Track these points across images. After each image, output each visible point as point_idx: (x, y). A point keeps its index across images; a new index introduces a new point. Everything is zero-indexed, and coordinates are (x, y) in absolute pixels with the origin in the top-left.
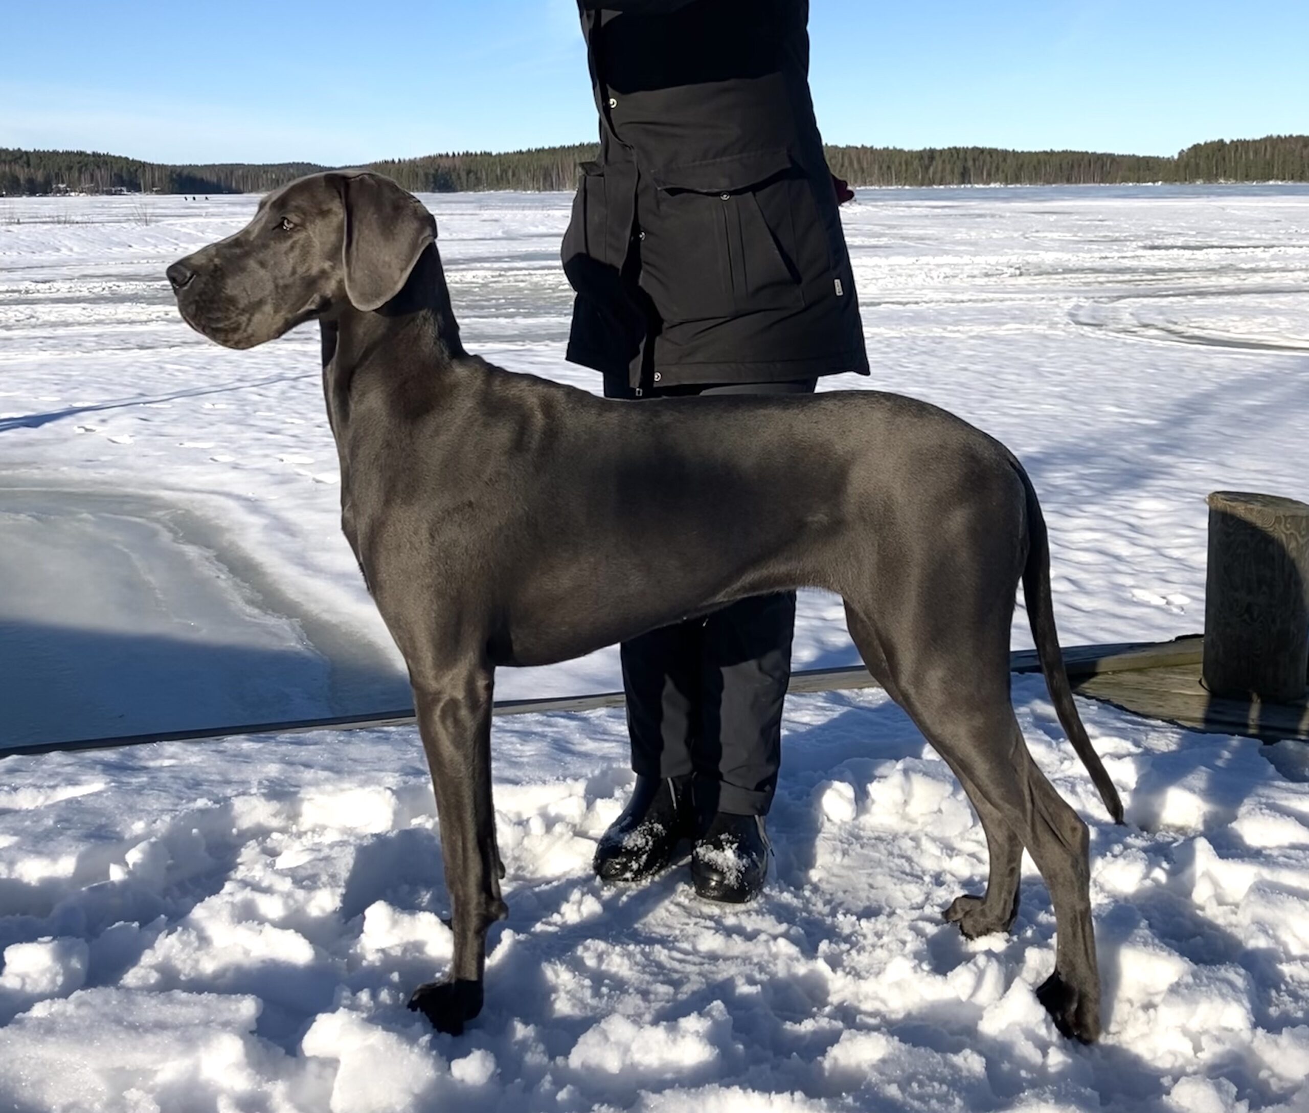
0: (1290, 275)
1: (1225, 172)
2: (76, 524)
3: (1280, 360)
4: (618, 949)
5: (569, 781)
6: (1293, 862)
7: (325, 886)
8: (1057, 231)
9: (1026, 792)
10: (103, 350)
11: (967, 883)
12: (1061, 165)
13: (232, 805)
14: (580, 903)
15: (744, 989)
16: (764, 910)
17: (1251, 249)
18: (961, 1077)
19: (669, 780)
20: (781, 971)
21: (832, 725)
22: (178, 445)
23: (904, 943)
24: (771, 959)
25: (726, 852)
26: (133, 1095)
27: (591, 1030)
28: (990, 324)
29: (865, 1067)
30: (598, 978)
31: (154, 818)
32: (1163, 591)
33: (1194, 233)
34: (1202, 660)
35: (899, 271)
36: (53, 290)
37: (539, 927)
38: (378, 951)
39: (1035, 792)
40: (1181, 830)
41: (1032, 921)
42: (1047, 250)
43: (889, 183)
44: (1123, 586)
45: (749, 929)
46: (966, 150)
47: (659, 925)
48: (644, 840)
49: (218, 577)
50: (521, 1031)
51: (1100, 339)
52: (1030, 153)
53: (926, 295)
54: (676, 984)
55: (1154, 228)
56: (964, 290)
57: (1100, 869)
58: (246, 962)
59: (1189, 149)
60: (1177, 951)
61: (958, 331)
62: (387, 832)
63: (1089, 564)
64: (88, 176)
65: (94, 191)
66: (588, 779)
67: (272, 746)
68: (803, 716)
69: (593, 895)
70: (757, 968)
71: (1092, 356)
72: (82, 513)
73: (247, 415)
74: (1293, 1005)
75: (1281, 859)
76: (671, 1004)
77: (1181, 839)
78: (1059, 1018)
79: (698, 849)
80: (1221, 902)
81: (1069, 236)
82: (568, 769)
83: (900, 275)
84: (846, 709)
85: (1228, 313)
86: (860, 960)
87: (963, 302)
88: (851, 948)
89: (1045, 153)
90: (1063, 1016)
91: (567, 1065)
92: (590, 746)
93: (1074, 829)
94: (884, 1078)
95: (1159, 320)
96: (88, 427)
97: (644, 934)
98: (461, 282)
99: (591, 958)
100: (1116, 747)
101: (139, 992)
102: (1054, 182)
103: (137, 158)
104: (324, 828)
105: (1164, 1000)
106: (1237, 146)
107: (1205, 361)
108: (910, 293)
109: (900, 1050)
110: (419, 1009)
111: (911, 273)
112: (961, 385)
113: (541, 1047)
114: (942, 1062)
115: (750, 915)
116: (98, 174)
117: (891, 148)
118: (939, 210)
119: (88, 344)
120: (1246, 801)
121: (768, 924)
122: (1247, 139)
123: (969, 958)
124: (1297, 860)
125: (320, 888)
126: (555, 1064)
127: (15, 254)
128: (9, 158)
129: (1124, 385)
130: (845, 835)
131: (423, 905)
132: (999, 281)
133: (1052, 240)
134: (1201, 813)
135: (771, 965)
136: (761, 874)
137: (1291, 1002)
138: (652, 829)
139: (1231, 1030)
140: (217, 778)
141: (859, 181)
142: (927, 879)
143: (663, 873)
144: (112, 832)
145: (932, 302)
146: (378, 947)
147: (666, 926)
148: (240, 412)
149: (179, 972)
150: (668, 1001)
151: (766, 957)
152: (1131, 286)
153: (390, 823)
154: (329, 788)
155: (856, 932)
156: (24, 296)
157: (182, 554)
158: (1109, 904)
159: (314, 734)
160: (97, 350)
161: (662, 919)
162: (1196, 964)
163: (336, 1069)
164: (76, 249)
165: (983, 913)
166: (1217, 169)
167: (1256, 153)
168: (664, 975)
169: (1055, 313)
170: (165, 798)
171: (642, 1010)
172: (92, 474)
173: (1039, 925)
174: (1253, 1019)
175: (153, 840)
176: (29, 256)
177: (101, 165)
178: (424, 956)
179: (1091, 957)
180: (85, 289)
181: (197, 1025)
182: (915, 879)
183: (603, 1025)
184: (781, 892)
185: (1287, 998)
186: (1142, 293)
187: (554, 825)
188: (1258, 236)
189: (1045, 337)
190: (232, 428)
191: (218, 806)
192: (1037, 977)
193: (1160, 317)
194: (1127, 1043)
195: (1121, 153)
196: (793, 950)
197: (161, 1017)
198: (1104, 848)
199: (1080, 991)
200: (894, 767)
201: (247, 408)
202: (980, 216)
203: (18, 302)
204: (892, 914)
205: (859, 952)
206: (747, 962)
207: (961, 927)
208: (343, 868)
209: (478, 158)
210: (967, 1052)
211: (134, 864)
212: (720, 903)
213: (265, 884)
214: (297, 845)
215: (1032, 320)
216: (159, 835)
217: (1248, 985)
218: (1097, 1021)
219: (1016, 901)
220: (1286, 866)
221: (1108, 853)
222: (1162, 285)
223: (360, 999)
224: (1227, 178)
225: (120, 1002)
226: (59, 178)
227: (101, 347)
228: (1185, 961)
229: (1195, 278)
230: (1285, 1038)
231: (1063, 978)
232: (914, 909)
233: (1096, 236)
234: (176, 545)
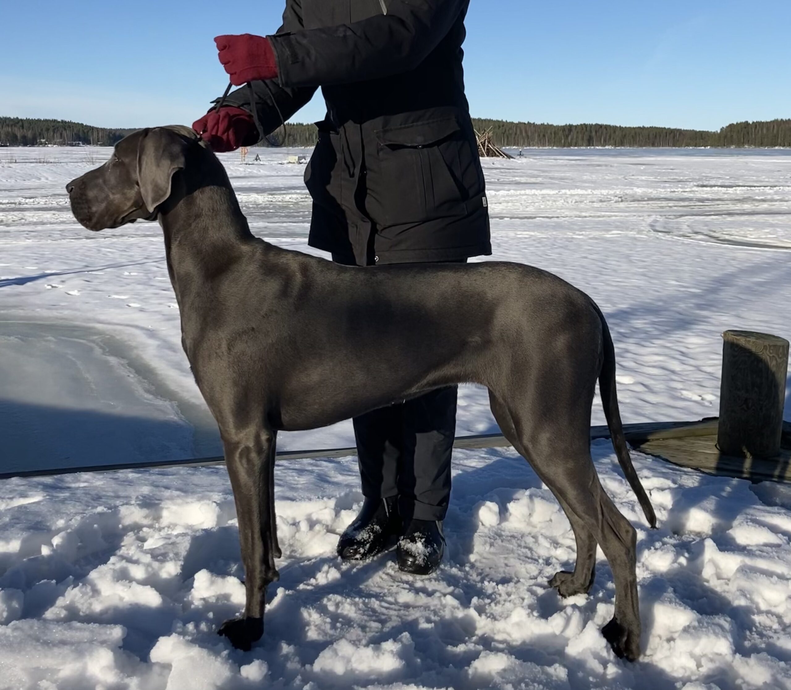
0: (785, 203)
1: (749, 141)
2: (44, 343)
3: (776, 254)
4: (348, 600)
5: (325, 499)
6: (765, 554)
7: (171, 560)
8: (645, 176)
9: (599, 509)
10: (64, 239)
11: (565, 564)
12: (649, 135)
13: (120, 510)
14: (327, 572)
15: (424, 625)
16: (440, 578)
17: (763, 188)
18: (552, 680)
19: (384, 499)
20: (447, 614)
21: (488, 468)
22: (107, 297)
23: (523, 599)
24: (442, 608)
25: (417, 544)
26: (44, 684)
27: (327, 649)
28: (601, 231)
29: (494, 673)
30: (335, 618)
31: (70, 518)
32: (700, 392)
33: (728, 177)
34: (717, 433)
35: (548, 198)
36: (36, 203)
37: (301, 587)
38: (201, 599)
39: (604, 509)
40: (698, 534)
41: (603, 587)
42: (638, 187)
43: (544, 145)
44: (676, 389)
45: (430, 589)
46: (591, 126)
47: (375, 586)
48: (368, 535)
49: (129, 376)
50: (286, 648)
51: (668, 241)
52: (630, 128)
53: (564, 213)
54: (383, 622)
55: (704, 174)
56: (587, 210)
57: (647, 556)
58: (120, 605)
59: (727, 127)
60: (689, 606)
61: (582, 235)
62: (212, 528)
63: (655, 375)
64: (58, 134)
65: (63, 144)
66: (337, 498)
67: (147, 476)
68: (471, 463)
69: (335, 568)
70: (432, 613)
71: (662, 250)
72: (48, 336)
73: (150, 279)
74: (760, 640)
75: (758, 552)
76: (378, 634)
77: (698, 539)
78: (616, 646)
79: (401, 542)
80: (719, 578)
81: (652, 178)
82: (325, 492)
83: (549, 201)
84: (498, 458)
85: (747, 226)
86: (496, 609)
87: (586, 217)
88: (491, 602)
89: (639, 128)
90: (617, 645)
91: (312, 670)
92: (340, 478)
93: (627, 532)
94: (504, 680)
95: (705, 230)
96: (54, 285)
97: (365, 592)
98: (282, 201)
99: (332, 605)
100: (661, 484)
101: (51, 622)
102: (644, 146)
103: (88, 124)
104: (175, 525)
105: (679, 636)
106: (756, 126)
107: (732, 255)
108: (554, 212)
109: (515, 664)
110: (224, 635)
111: (555, 199)
112: (583, 267)
113: (297, 659)
114: (541, 672)
115: (431, 581)
116: (64, 133)
117: (546, 123)
118: (573, 162)
119: (55, 236)
120: (738, 517)
121: (442, 586)
122: (763, 121)
123: (562, 609)
124: (767, 553)
125: (168, 561)
126: (305, 669)
127: (13, 181)
128: (11, 123)
129: (681, 268)
130: (492, 534)
131: (232, 572)
132: (608, 205)
133: (642, 181)
134: (711, 524)
135: (441, 611)
136: (439, 556)
137: (758, 638)
138: (373, 529)
139: (720, 655)
140: (112, 494)
141: (526, 143)
142: (541, 561)
143: (379, 555)
144: (44, 526)
145: (567, 217)
146: (202, 597)
147: (379, 587)
148: (145, 278)
149: (79, 610)
150: (377, 632)
151: (439, 606)
152: (688, 209)
153: (215, 523)
154: (179, 501)
155: (495, 592)
156: (17, 206)
157: (107, 362)
158: (650, 577)
159: (174, 469)
160: (60, 239)
161: (377, 583)
162: (701, 614)
163: (170, 670)
164: (50, 179)
165: (572, 582)
166: (744, 139)
167: (768, 129)
168: (377, 616)
169: (641, 224)
170: (79, 506)
171: (361, 637)
172: (55, 313)
173: (607, 590)
174: (734, 648)
175: (69, 531)
176: (22, 182)
177: (66, 128)
178: (229, 603)
179: (636, 609)
180: (54, 202)
181: (85, 642)
182: (533, 561)
183: (335, 645)
184: (451, 567)
185: (756, 636)
186: (695, 213)
187: (315, 525)
188: (767, 180)
189: (635, 239)
190: (140, 287)
191: (110, 511)
192: (604, 621)
193: (706, 228)
194: (656, 661)
195: (685, 129)
196: (455, 603)
197: (64, 637)
198: (649, 543)
199: (629, 629)
200: (524, 493)
201: (149, 275)
202: (599, 165)
203: (14, 210)
204: (518, 581)
205: (496, 604)
206: (427, 609)
207: (559, 591)
208: (183, 548)
209: (295, 127)
210: (557, 665)
211: (57, 545)
212: (413, 575)
213: (135, 558)
214: (157, 536)
215: (627, 229)
216: (73, 528)
217: (732, 627)
218: (638, 647)
219: (593, 574)
220: (760, 556)
221: (652, 548)
222: (707, 209)
223: (188, 628)
224: (750, 145)
225: (39, 628)
226: (41, 136)
227: (64, 237)
228: (694, 613)
229: (727, 204)
230: (752, 660)
231: (618, 622)
232: (531, 579)
233: (668, 179)
234: (104, 356)
